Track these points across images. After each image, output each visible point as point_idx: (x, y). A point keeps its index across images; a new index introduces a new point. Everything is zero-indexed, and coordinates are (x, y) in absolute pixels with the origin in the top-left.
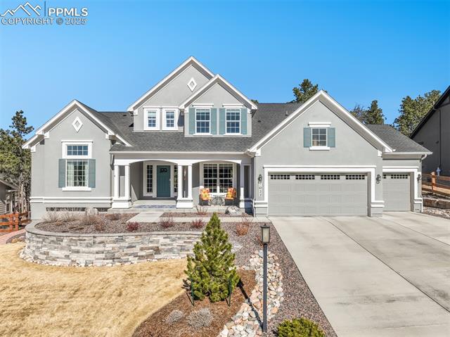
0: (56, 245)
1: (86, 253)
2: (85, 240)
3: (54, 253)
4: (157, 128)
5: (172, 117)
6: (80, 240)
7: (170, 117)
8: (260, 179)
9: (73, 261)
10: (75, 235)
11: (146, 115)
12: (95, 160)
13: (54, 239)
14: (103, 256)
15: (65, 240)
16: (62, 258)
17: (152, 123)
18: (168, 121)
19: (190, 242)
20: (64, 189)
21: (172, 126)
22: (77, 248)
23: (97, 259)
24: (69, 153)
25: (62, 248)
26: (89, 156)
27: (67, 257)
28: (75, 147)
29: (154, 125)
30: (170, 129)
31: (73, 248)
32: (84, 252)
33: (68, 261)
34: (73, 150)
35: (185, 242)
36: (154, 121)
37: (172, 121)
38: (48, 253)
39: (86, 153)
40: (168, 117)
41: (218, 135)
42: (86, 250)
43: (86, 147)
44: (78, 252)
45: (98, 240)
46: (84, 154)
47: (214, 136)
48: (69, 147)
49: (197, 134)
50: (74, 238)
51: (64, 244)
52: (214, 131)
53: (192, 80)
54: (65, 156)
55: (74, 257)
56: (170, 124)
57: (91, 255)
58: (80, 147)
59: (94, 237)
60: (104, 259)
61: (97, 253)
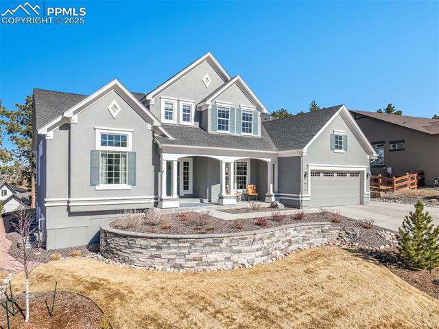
0: (213, 248)
1: (248, 252)
2: (246, 238)
3: (212, 257)
4: (173, 122)
5: (189, 111)
6: (241, 239)
7: (186, 110)
8: (306, 175)
9: (234, 263)
10: (235, 234)
11: (163, 106)
12: (135, 153)
13: (210, 241)
14: (260, 253)
15: (225, 241)
16: (221, 261)
17: (169, 115)
18: (184, 115)
19: (310, 233)
20: (98, 188)
21: (188, 120)
22: (238, 248)
23: (257, 257)
24: (103, 144)
25: (222, 251)
26: (129, 149)
27: (228, 259)
28: (111, 137)
29: (171, 118)
30: (186, 123)
31: (234, 248)
32: (246, 252)
33: (229, 264)
34: (108, 139)
35: (307, 233)
36: (171, 114)
37: (188, 116)
38: (201, 259)
39: (124, 145)
40: (184, 111)
41: (236, 134)
42: (247, 248)
43: (124, 138)
44: (240, 252)
45: (258, 237)
46: (122, 146)
47: (233, 134)
48: (104, 136)
49: (219, 131)
50: (235, 238)
51: (223, 245)
52: (233, 130)
53: (207, 76)
54: (99, 147)
55: (235, 257)
56: (186, 118)
57: (252, 253)
58: (117, 137)
59: (255, 234)
60: (262, 256)
61: (257, 250)
